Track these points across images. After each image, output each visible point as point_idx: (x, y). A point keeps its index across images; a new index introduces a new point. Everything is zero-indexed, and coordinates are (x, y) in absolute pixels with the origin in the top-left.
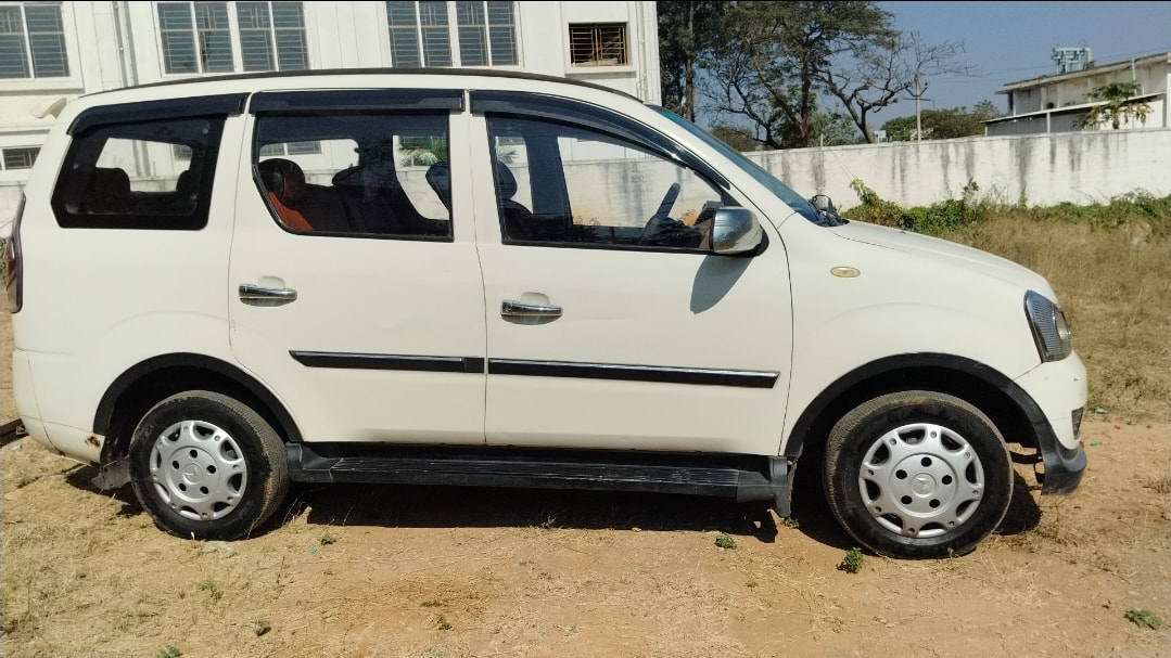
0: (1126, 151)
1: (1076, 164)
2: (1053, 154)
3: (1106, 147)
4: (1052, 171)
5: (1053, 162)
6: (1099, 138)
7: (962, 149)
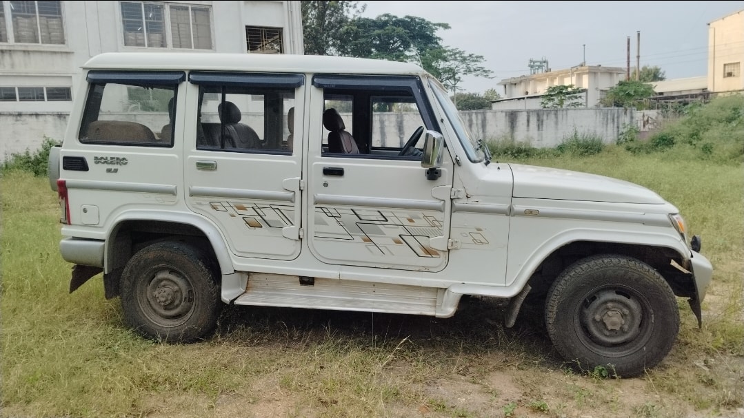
0: (567, 120)
1: (540, 127)
2: (528, 121)
3: (557, 118)
4: (528, 131)
5: (528, 125)
6: (553, 112)
7: (480, 117)
